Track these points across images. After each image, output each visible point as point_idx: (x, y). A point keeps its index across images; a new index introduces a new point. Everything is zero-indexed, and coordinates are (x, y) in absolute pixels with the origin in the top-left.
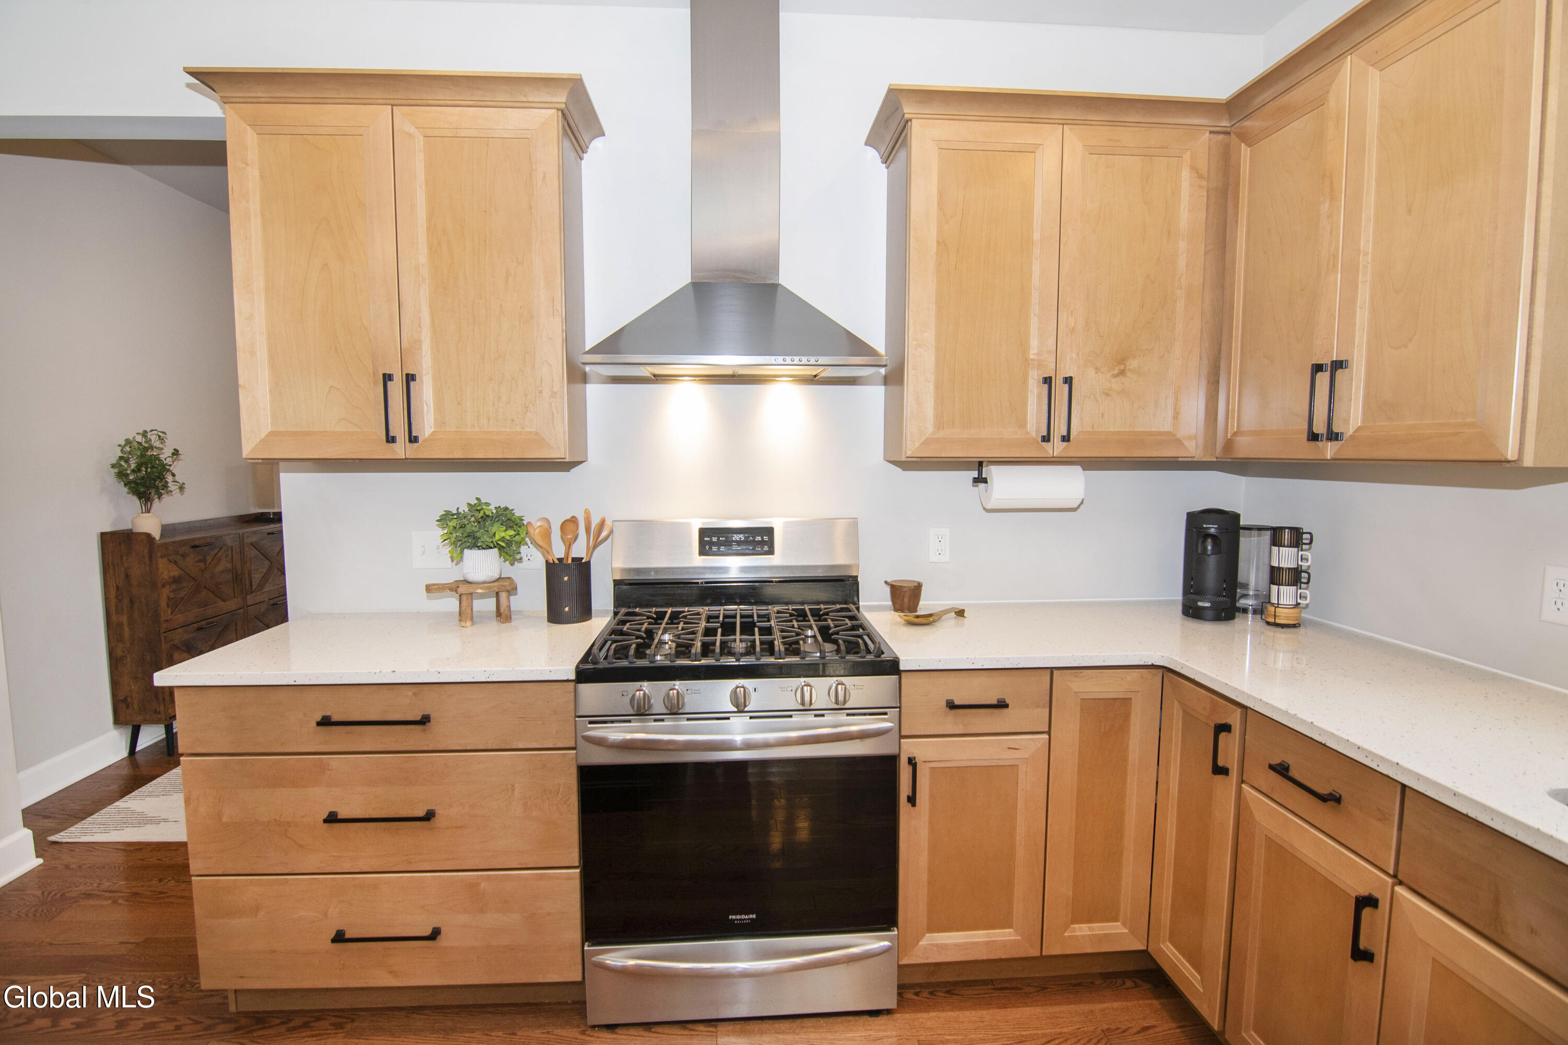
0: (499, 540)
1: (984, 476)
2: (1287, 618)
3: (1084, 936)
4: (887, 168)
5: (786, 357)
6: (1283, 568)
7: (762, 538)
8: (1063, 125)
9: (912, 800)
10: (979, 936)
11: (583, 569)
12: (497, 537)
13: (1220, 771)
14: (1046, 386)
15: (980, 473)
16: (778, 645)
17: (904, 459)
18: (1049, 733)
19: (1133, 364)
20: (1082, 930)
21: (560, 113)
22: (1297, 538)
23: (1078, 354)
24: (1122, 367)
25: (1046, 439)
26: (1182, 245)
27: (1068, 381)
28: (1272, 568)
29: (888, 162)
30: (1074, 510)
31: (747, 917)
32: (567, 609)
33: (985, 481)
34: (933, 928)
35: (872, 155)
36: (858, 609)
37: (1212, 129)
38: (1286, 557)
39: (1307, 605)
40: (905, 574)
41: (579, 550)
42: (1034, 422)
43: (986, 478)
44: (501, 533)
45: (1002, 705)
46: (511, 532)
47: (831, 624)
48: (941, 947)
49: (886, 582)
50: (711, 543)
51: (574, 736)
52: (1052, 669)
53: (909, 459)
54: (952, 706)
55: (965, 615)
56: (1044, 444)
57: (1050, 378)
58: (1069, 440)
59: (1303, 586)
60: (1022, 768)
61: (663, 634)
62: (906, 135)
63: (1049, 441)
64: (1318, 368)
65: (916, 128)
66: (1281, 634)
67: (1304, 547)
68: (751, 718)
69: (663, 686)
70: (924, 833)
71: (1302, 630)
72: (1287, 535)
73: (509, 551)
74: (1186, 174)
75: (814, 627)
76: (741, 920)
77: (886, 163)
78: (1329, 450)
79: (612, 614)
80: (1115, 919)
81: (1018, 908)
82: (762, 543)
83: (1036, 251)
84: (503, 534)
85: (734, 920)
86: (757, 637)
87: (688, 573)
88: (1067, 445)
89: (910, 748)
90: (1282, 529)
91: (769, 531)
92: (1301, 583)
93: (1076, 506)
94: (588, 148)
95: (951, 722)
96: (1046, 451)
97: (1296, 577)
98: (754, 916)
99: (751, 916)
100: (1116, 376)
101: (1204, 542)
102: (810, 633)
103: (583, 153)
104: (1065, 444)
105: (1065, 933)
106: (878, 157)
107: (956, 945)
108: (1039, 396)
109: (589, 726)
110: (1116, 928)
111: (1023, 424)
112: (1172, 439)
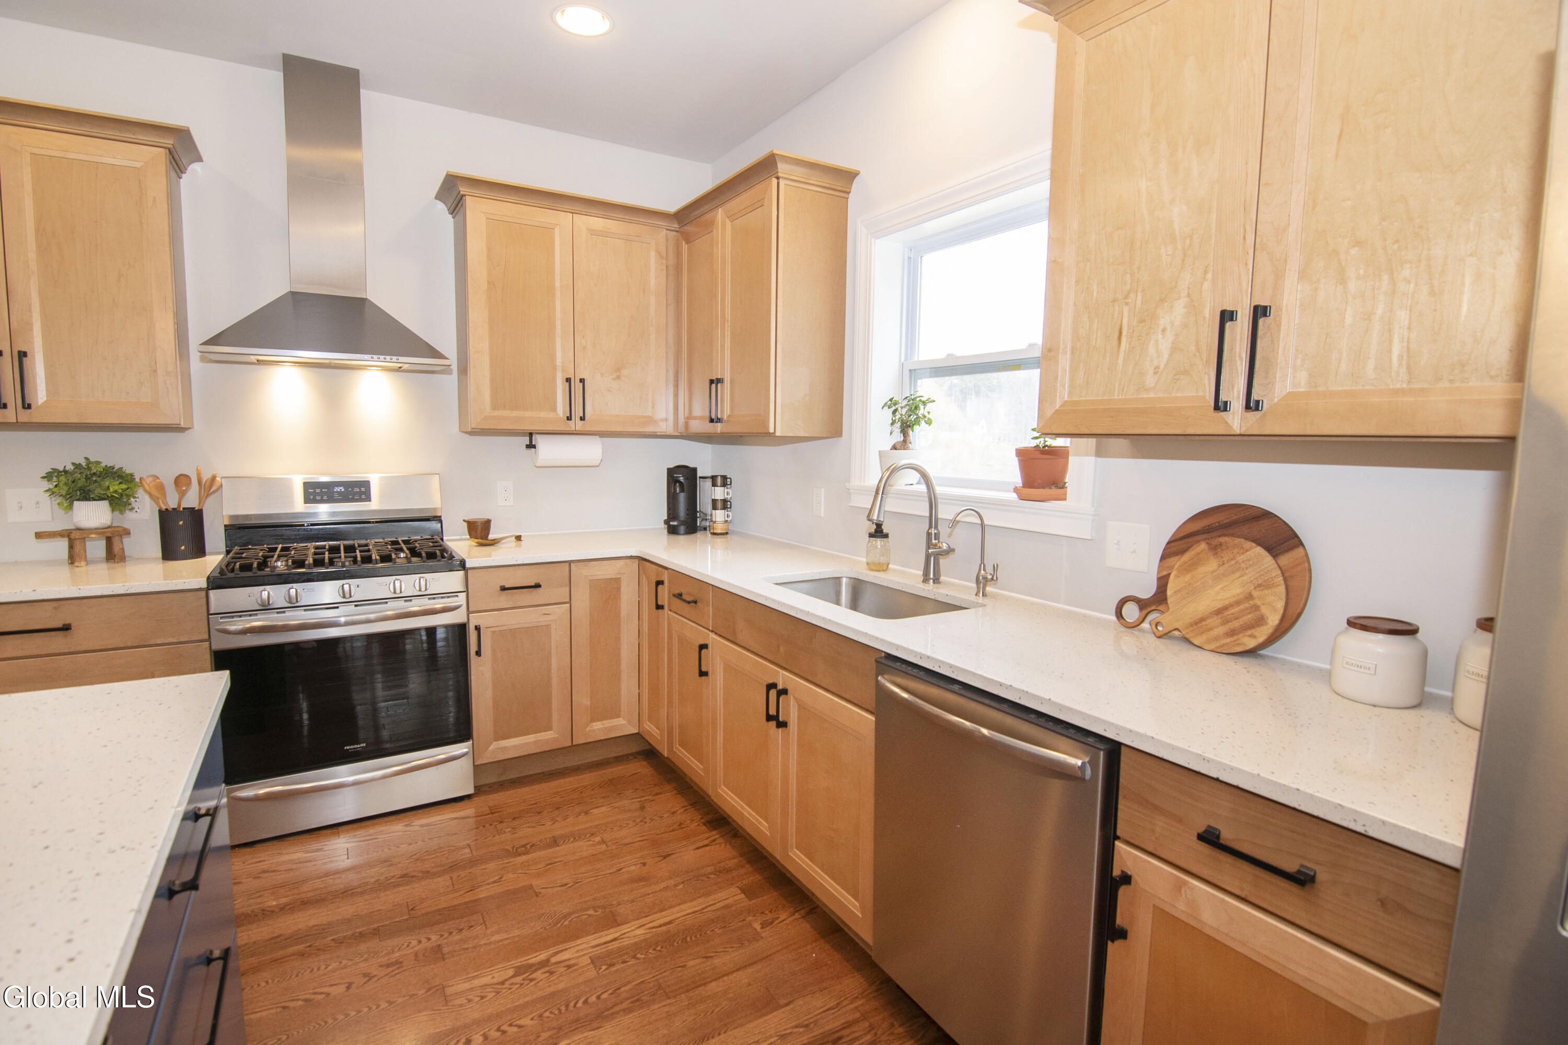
0: (112, 492)
1: (533, 444)
2: (722, 529)
3: (598, 729)
4: (454, 218)
5: (374, 356)
6: (717, 500)
7: (360, 489)
8: (572, 213)
9: (478, 653)
10: (530, 738)
11: (196, 517)
12: (111, 490)
13: (659, 607)
14: (568, 384)
15: (531, 440)
16: (375, 556)
17: (470, 430)
18: (570, 602)
19: (625, 372)
20: (597, 725)
21: (168, 151)
22: (725, 481)
23: (589, 364)
24: (618, 374)
25: (569, 418)
26: (653, 299)
27: (582, 381)
28: (713, 500)
29: (454, 214)
30: (598, 466)
31: (358, 746)
32: (183, 548)
33: (534, 447)
34: (498, 737)
35: (441, 207)
36: (442, 539)
37: (667, 228)
38: (719, 493)
39: (731, 521)
40: (478, 515)
41: (191, 500)
42: (561, 409)
43: (535, 445)
44: (115, 487)
45: (538, 586)
46: (124, 486)
47: (417, 545)
48: (505, 749)
49: (464, 521)
50: (315, 494)
51: (207, 631)
52: (570, 562)
53: (473, 430)
54: (503, 589)
55: (522, 539)
56: (569, 422)
57: (570, 379)
58: (584, 420)
59: (729, 510)
60: (553, 627)
61: (276, 561)
62: (462, 205)
63: (571, 419)
64: (712, 382)
65: (469, 201)
66: (719, 540)
67: (729, 486)
68: (356, 606)
69: (284, 588)
70: (488, 675)
71: (728, 536)
72: (719, 480)
73: (119, 502)
74: (653, 254)
75: (405, 548)
76: (353, 749)
77: (452, 214)
78: (719, 428)
79: (225, 553)
80: (619, 716)
81: (555, 716)
82: (361, 493)
83: (558, 294)
84: (116, 488)
85: (349, 749)
86: (358, 553)
87: (294, 518)
88: (584, 424)
89: (474, 620)
90: (716, 476)
91: (366, 484)
92: (727, 508)
93: (598, 464)
94: (186, 170)
95: (505, 600)
96: (570, 426)
97: (725, 504)
98: (364, 745)
99: (362, 745)
100: (614, 379)
101: (675, 485)
102: (402, 555)
103: (182, 173)
104: (583, 422)
105: (587, 728)
106: (446, 209)
107: (515, 746)
108: (564, 390)
109: (221, 621)
110: (620, 721)
111: (554, 409)
112: (650, 420)
